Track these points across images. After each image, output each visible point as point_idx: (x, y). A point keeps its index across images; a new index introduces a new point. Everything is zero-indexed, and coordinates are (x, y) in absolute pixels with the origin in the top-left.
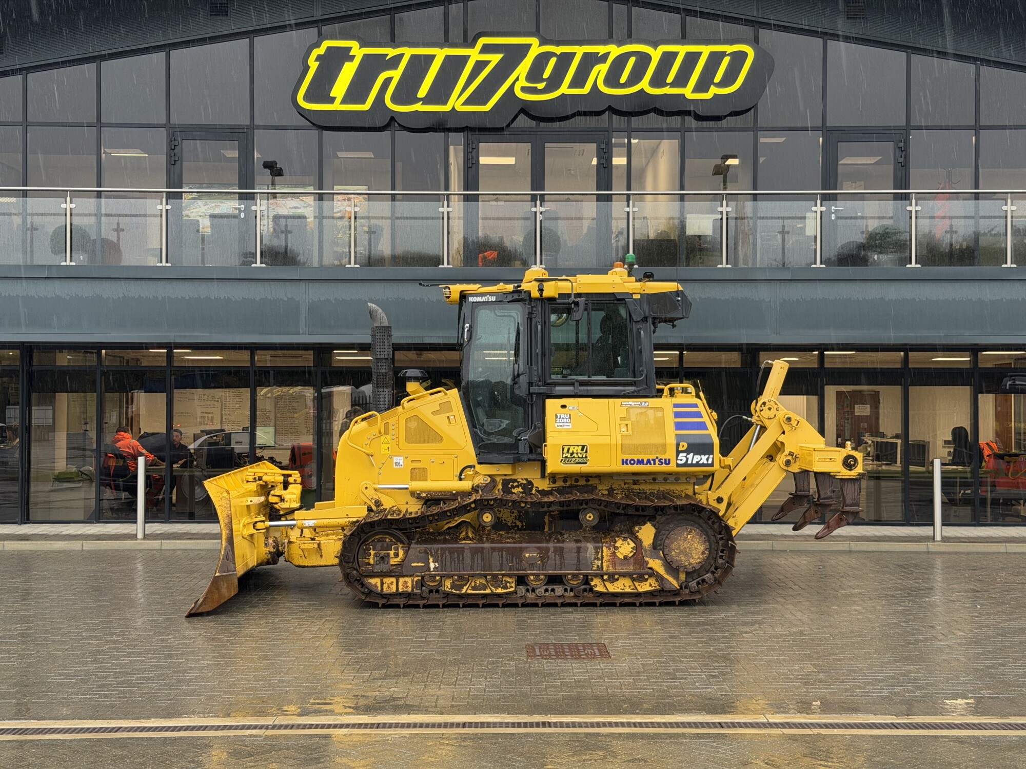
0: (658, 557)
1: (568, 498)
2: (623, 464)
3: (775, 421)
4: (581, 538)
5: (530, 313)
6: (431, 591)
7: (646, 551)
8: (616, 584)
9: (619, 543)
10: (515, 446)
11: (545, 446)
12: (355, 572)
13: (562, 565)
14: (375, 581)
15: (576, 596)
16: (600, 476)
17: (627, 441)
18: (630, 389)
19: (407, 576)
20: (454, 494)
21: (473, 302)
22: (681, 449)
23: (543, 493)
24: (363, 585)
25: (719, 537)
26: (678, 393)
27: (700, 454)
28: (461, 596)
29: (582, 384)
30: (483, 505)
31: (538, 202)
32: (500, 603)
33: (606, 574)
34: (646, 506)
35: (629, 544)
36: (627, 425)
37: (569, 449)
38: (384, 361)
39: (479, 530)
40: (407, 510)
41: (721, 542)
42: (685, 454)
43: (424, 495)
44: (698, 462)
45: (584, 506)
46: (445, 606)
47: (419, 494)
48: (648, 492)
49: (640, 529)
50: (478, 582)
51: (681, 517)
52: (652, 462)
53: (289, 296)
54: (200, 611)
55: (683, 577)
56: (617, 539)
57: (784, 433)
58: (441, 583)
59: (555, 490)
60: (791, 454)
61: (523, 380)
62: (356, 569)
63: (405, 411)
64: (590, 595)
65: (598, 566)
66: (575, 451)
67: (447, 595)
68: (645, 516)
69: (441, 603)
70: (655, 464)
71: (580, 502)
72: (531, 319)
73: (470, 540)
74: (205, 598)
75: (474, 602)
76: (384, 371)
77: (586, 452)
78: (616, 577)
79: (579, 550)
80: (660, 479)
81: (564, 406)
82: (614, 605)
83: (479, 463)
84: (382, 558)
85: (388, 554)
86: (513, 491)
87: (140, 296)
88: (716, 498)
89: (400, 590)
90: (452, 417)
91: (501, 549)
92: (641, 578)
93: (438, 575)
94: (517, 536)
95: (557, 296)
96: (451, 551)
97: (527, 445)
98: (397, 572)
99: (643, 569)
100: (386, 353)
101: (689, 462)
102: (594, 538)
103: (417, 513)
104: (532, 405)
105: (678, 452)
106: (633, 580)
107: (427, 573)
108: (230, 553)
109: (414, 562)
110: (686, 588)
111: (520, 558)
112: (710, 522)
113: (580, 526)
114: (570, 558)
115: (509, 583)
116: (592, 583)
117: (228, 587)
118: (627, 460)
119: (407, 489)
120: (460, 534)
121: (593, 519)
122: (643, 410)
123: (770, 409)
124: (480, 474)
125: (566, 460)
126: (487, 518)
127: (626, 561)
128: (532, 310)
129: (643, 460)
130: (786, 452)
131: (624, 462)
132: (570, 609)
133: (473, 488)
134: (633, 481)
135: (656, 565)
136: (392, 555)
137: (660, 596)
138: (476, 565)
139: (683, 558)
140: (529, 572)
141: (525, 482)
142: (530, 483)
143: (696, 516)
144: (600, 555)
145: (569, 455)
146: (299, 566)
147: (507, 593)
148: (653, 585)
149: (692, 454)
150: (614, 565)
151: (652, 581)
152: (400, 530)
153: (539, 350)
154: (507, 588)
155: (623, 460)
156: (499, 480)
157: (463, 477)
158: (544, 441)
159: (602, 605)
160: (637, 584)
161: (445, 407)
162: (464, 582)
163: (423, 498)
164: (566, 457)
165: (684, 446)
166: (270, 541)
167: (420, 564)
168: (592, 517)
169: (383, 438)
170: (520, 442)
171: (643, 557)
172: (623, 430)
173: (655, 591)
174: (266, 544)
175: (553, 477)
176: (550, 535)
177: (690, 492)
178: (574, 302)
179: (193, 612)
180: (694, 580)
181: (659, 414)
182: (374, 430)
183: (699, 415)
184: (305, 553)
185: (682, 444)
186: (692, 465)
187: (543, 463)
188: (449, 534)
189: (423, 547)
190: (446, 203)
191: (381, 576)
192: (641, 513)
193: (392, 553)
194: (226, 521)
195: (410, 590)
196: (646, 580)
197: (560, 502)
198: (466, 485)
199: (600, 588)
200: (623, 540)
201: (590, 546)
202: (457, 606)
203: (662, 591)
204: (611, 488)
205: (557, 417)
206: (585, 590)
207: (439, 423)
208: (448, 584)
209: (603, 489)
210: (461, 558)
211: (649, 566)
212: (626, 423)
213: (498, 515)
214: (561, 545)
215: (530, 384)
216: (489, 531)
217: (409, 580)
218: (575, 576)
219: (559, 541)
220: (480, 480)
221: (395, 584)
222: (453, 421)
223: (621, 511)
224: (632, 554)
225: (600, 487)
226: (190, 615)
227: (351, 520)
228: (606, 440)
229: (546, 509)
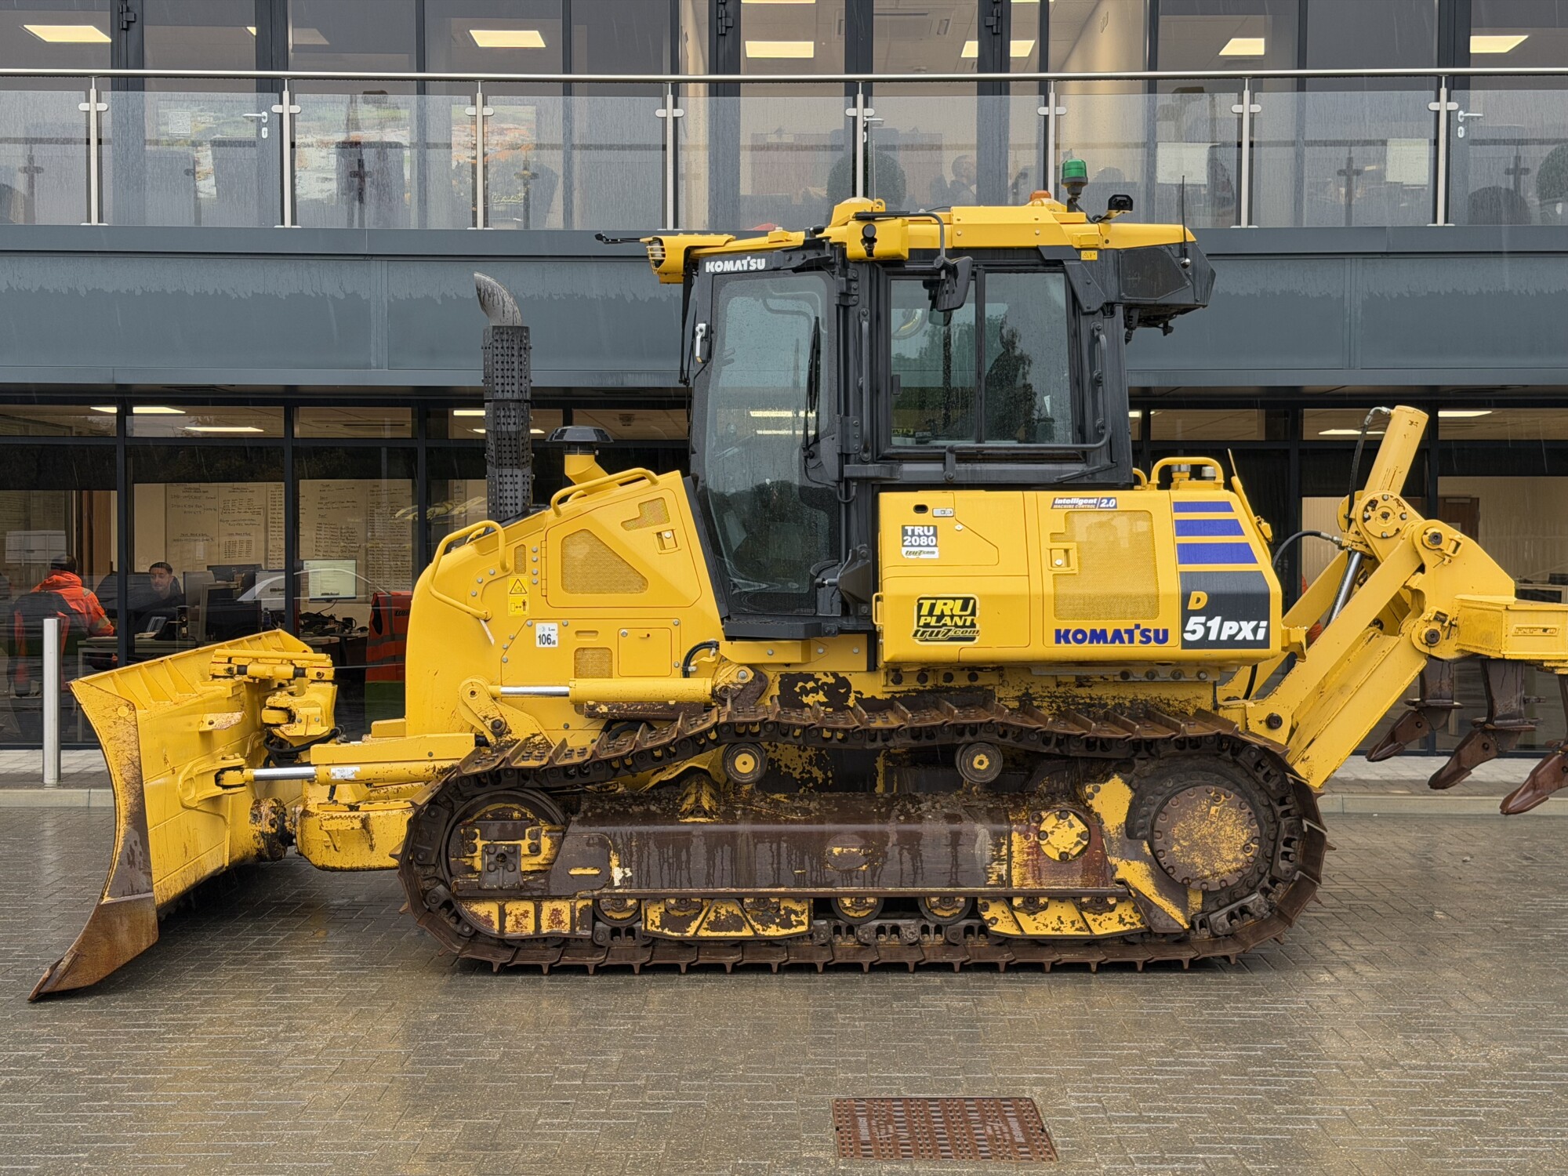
0: (1139, 856)
1: (932, 719)
2: (1058, 641)
3: (1399, 544)
4: (961, 812)
5: (845, 295)
6: (615, 932)
7: (1110, 841)
8: (1041, 916)
9: (1049, 823)
10: (810, 599)
11: (878, 599)
12: (441, 888)
13: (917, 874)
14: (486, 910)
15: (949, 944)
16: (1001, 668)
17: (1069, 589)
18: (1074, 469)
19: (559, 898)
20: (673, 708)
21: (715, 274)
22: (1193, 605)
23: (873, 706)
24: (459, 918)
25: (1280, 809)
26: (1181, 477)
27: (1237, 618)
28: (684, 944)
29: (964, 457)
30: (734, 736)
31: (860, 98)
32: (774, 961)
33: (1018, 894)
34: (1110, 740)
35: (1071, 826)
36: (1066, 551)
37: (933, 606)
38: (512, 406)
39: (726, 789)
40: (564, 743)
41: (1284, 822)
42: (1202, 619)
43: (605, 709)
44: (1232, 637)
45: (968, 738)
46: (645, 969)
47: (593, 708)
48: (1111, 703)
49: (1098, 790)
50: (723, 911)
51: (1190, 763)
52: (1126, 637)
53: (349, 291)
54: (64, 986)
55: (1196, 901)
56: (1044, 814)
57: (1422, 569)
58: (638, 914)
59: (898, 699)
60: (1440, 617)
61: (828, 450)
62: (443, 882)
63: (562, 519)
64: (981, 942)
65: (1000, 877)
66: (947, 612)
67: (653, 942)
68: (1108, 761)
69: (636, 964)
70: (1131, 641)
71: (960, 730)
72: (846, 308)
73: (706, 814)
74: (76, 956)
75: (714, 960)
76: (512, 428)
77: (973, 613)
78: (1042, 901)
79: (955, 839)
80: (1139, 674)
81: (921, 509)
82: (1038, 968)
83: (728, 638)
84: (503, 857)
85: (516, 849)
86: (805, 700)
87: (41, 288)
88: (1264, 717)
89: (545, 930)
90: (668, 534)
91: (777, 837)
92: (1100, 904)
93: (630, 896)
94: (813, 805)
95: (906, 255)
96: (662, 840)
97: (837, 598)
98: (534, 891)
99: (1105, 884)
100: (515, 388)
101: (1213, 637)
102: (989, 811)
103: (584, 751)
104: (848, 505)
105: (1186, 615)
106: (1081, 908)
107: (605, 891)
108: (138, 849)
109: (576, 867)
110: (1202, 925)
111: (821, 859)
112: (1260, 775)
113: (958, 782)
114: (935, 857)
115: (796, 913)
116: (987, 916)
117: (132, 929)
118: (1067, 632)
119: (567, 695)
120: (683, 800)
121: (989, 767)
122: (1104, 518)
123: (1385, 516)
124: (731, 663)
125: (925, 632)
126: (745, 764)
127: (1065, 867)
128: (849, 288)
129: (1104, 632)
130: (1429, 612)
131: (1061, 636)
132: (936, 979)
133: (713, 694)
134: (1078, 678)
135: (1135, 873)
136: (525, 850)
137: (1143, 944)
138: (717, 874)
139: (1197, 860)
140: (840, 889)
141: (831, 680)
142: (843, 682)
143: (1226, 761)
144: (1004, 851)
145: (933, 621)
146: (324, 868)
147: (790, 938)
148: (1127, 919)
149: (1218, 619)
150: (1037, 872)
151: (1125, 910)
152: (545, 790)
153: (864, 381)
154: (789, 925)
155: (1058, 632)
156: (773, 676)
157: (691, 669)
158: (876, 586)
159: (1011, 968)
160: (1089, 917)
161: (654, 510)
162: (692, 912)
163: (602, 716)
164: (927, 625)
165: (1199, 599)
166: (265, 809)
167: (589, 871)
168: (986, 763)
169: (511, 580)
170: (821, 591)
171: (1105, 856)
172: (1059, 562)
173: (1130, 933)
174: (255, 816)
175: (896, 671)
176: (890, 803)
177: (1206, 704)
178: (945, 266)
179: (46, 989)
180: (1221, 908)
181: (1142, 526)
182: (492, 564)
183: (1234, 528)
184: (334, 840)
185: (1195, 595)
186: (1218, 644)
187: (873, 638)
188: (658, 800)
189: (596, 830)
190: (670, 98)
191: (500, 898)
192: (1098, 753)
193: (525, 844)
194: (128, 775)
195: (566, 930)
196: (1112, 908)
197: (912, 729)
198: (699, 687)
199: (1004, 926)
200: (1060, 817)
201: (982, 831)
202: (674, 969)
203: (1147, 936)
204: (1027, 694)
205: (905, 533)
206: (969, 930)
207: (639, 545)
208: (654, 915)
209: (1007, 695)
210: (684, 857)
211: (1119, 876)
212: (1066, 545)
213: (771, 755)
214: (913, 827)
215: (844, 457)
216: (751, 792)
217: (564, 907)
218: (946, 899)
219: (909, 819)
220: (731, 676)
221: (532, 915)
222: (669, 543)
223: (1051, 748)
224: (1080, 848)
225: (1000, 693)
226: (42, 997)
227: (439, 765)
228: (1019, 587)
229: (879, 744)
